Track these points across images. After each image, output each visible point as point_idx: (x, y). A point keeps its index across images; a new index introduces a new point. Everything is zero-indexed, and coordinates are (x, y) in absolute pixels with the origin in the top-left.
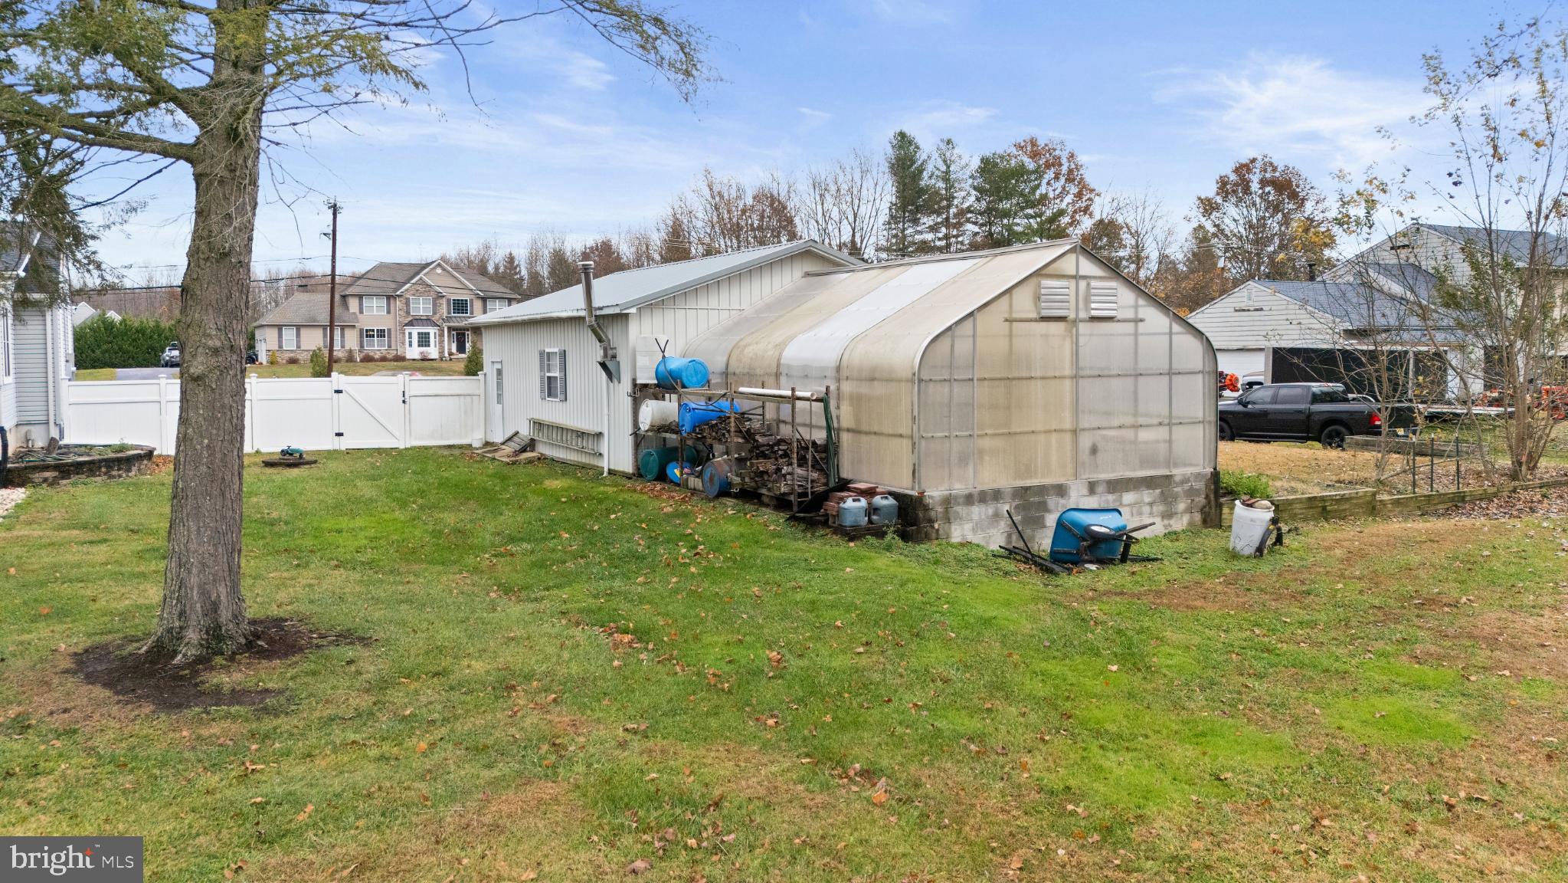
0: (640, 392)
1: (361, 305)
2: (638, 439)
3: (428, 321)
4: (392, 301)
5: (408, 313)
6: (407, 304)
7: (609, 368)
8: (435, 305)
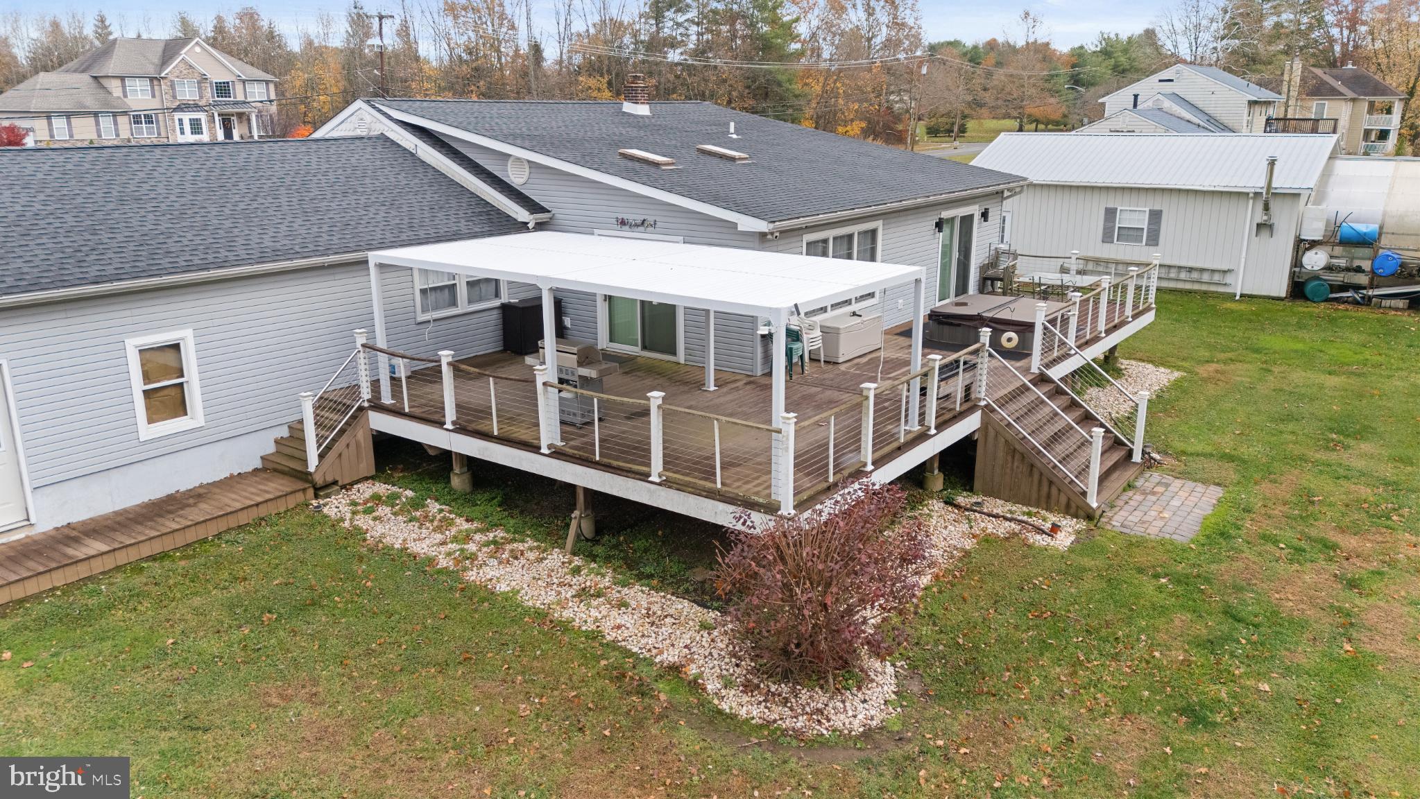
1: (124, 87)
3: (196, 107)
4: (156, 83)
5: (174, 97)
6: (172, 86)
8: (200, 88)
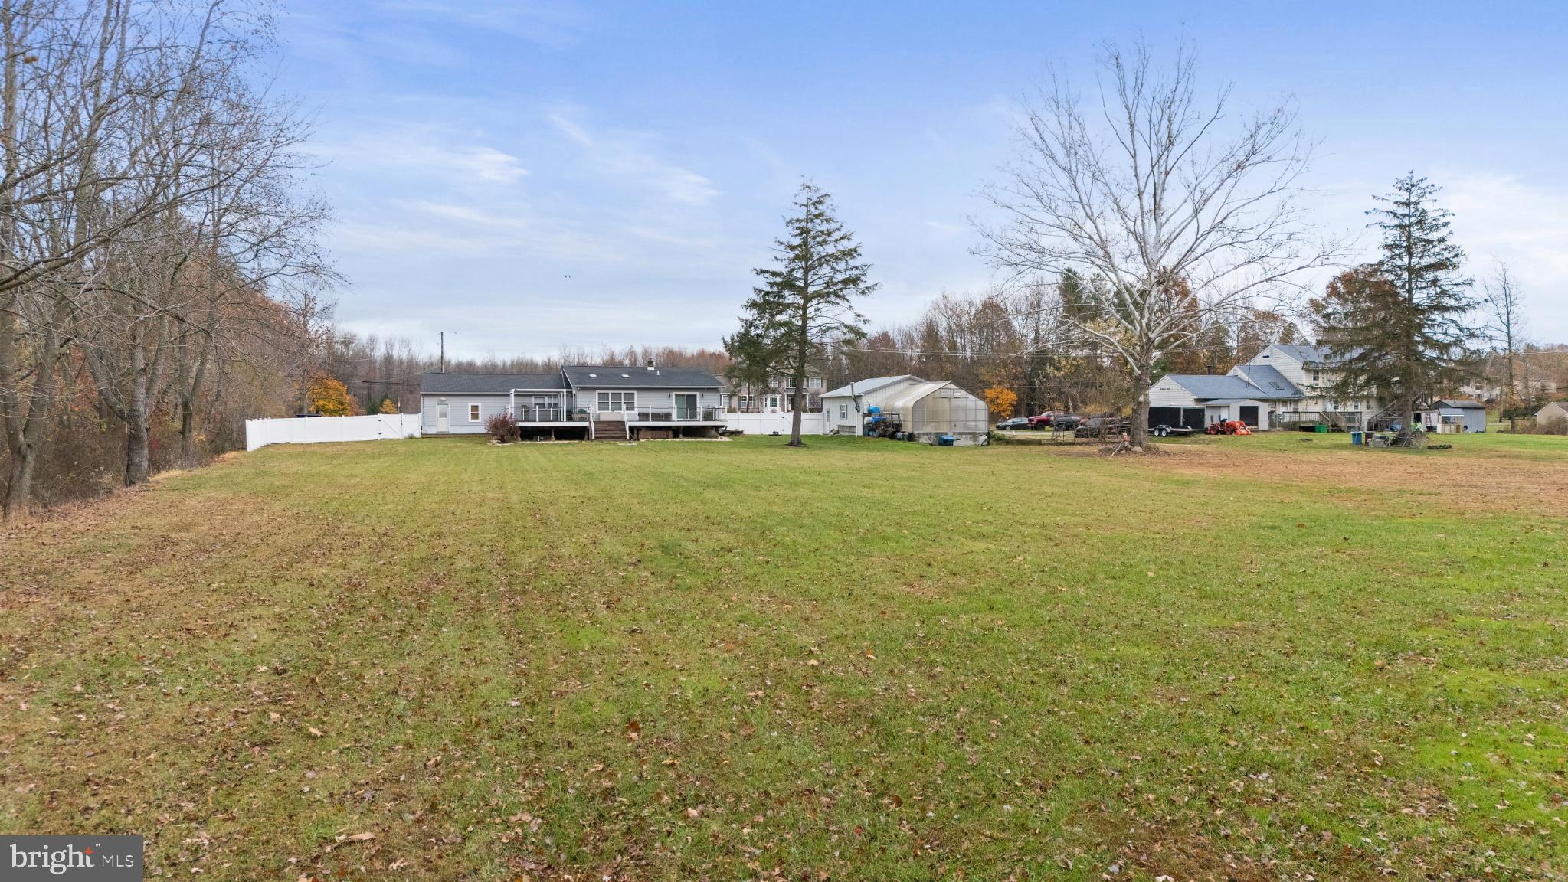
0: (865, 415)
2: (864, 427)
7: (857, 409)
